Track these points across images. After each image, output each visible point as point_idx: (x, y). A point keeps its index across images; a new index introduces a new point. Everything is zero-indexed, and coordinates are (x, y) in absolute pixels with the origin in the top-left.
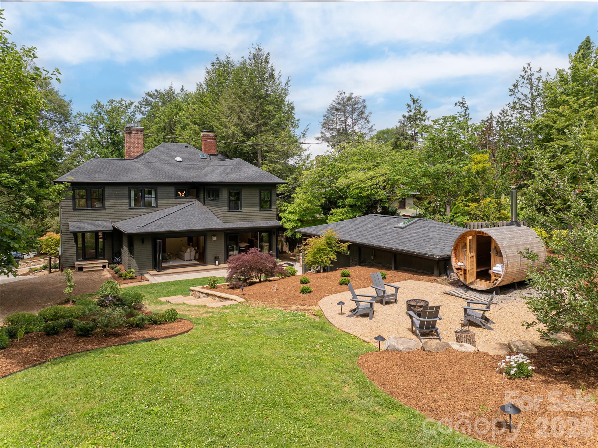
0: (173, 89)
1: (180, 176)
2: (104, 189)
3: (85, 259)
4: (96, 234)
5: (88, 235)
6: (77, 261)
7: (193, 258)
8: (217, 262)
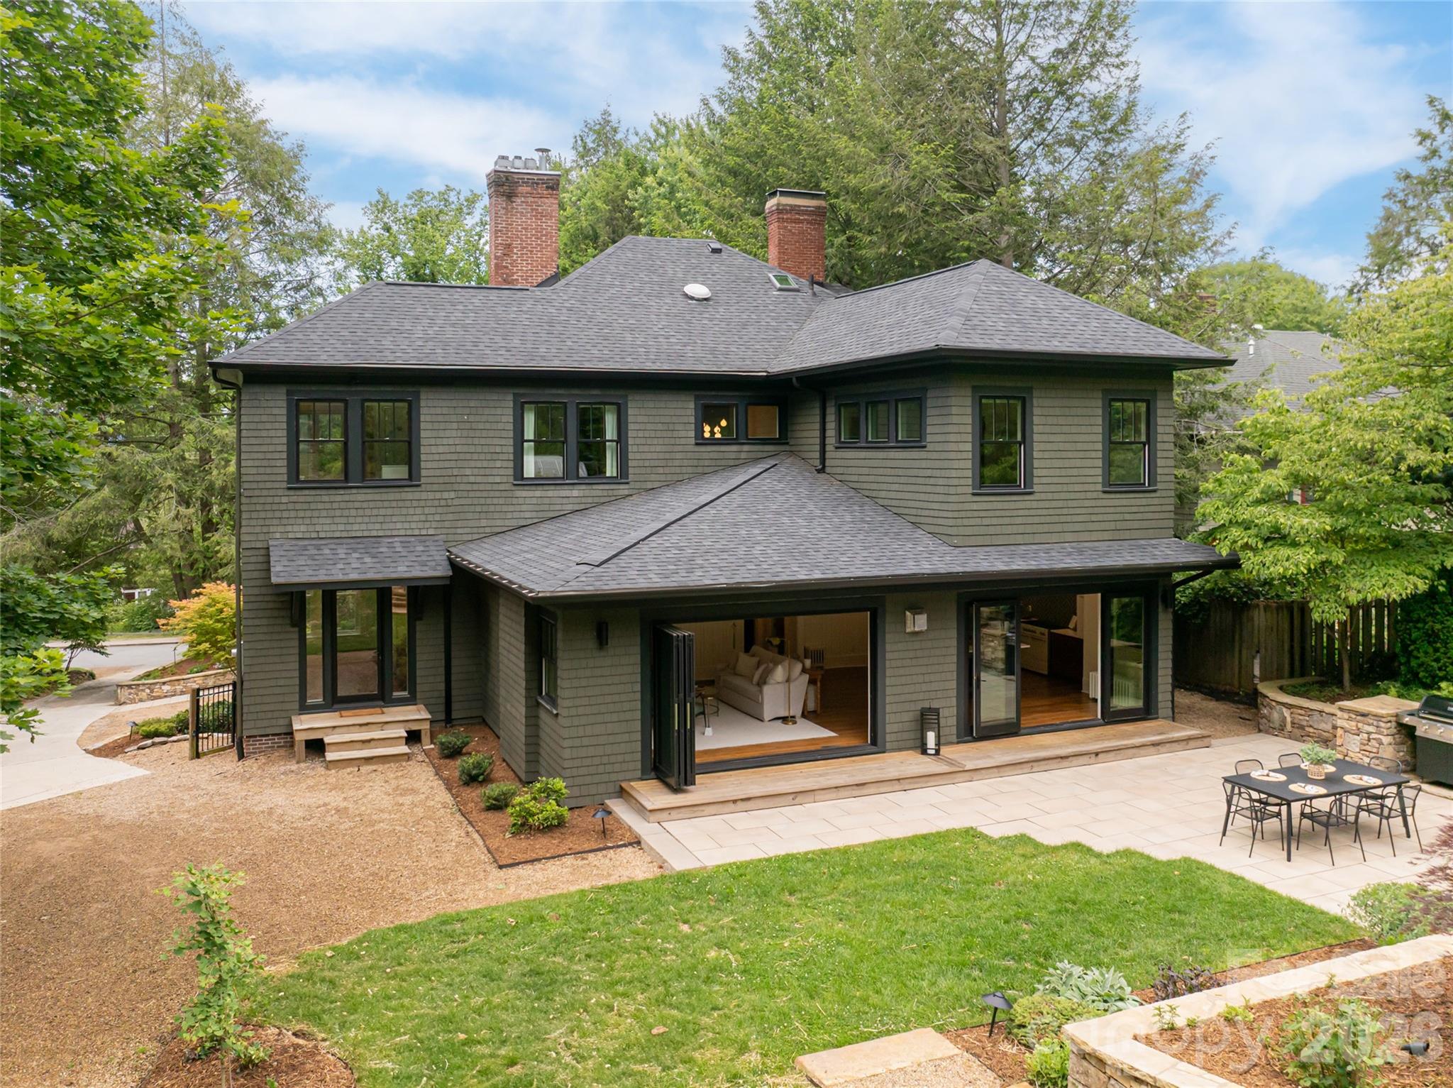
0: (614, 118)
1: (713, 351)
2: (418, 399)
3: (334, 701)
4: (383, 593)
5: (349, 598)
6: (305, 708)
7: (796, 710)
8: (931, 737)
